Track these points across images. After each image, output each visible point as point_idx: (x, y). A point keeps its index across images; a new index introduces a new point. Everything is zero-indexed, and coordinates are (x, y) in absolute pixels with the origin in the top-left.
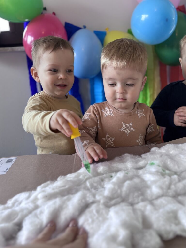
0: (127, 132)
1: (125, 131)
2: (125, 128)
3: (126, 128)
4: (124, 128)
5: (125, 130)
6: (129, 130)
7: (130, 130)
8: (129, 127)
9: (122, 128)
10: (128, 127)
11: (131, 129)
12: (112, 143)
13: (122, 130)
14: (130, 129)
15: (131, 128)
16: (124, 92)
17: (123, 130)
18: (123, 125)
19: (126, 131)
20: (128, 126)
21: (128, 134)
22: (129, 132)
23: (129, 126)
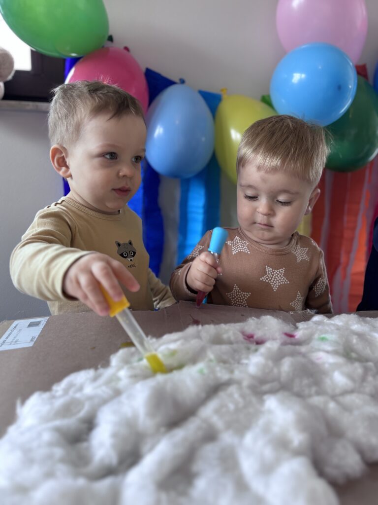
0: (274, 285)
1: (270, 282)
2: (271, 276)
3: (272, 278)
4: (269, 278)
5: (270, 280)
6: (277, 282)
7: (280, 281)
8: (279, 276)
9: (265, 277)
10: (277, 276)
11: (282, 280)
12: (245, 304)
13: (264, 280)
14: (280, 279)
15: (281, 277)
16: (271, 213)
17: (267, 281)
18: (267, 270)
19: (273, 282)
20: (276, 273)
21: (276, 289)
22: (278, 285)
23: (278, 273)
